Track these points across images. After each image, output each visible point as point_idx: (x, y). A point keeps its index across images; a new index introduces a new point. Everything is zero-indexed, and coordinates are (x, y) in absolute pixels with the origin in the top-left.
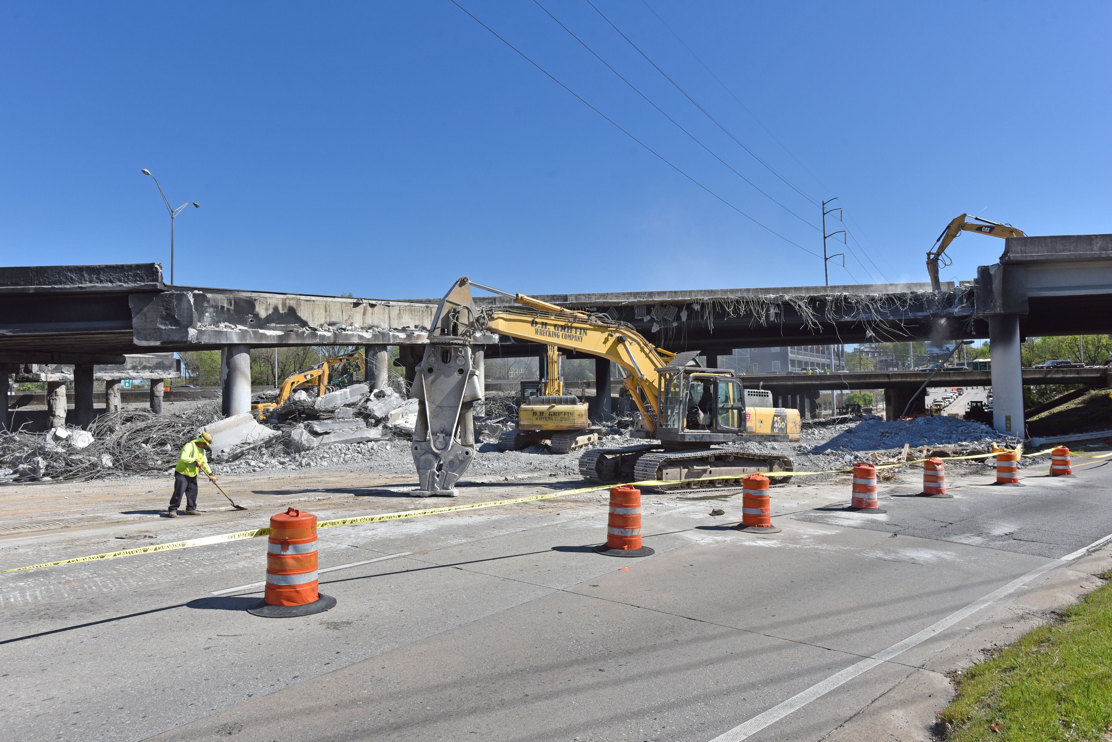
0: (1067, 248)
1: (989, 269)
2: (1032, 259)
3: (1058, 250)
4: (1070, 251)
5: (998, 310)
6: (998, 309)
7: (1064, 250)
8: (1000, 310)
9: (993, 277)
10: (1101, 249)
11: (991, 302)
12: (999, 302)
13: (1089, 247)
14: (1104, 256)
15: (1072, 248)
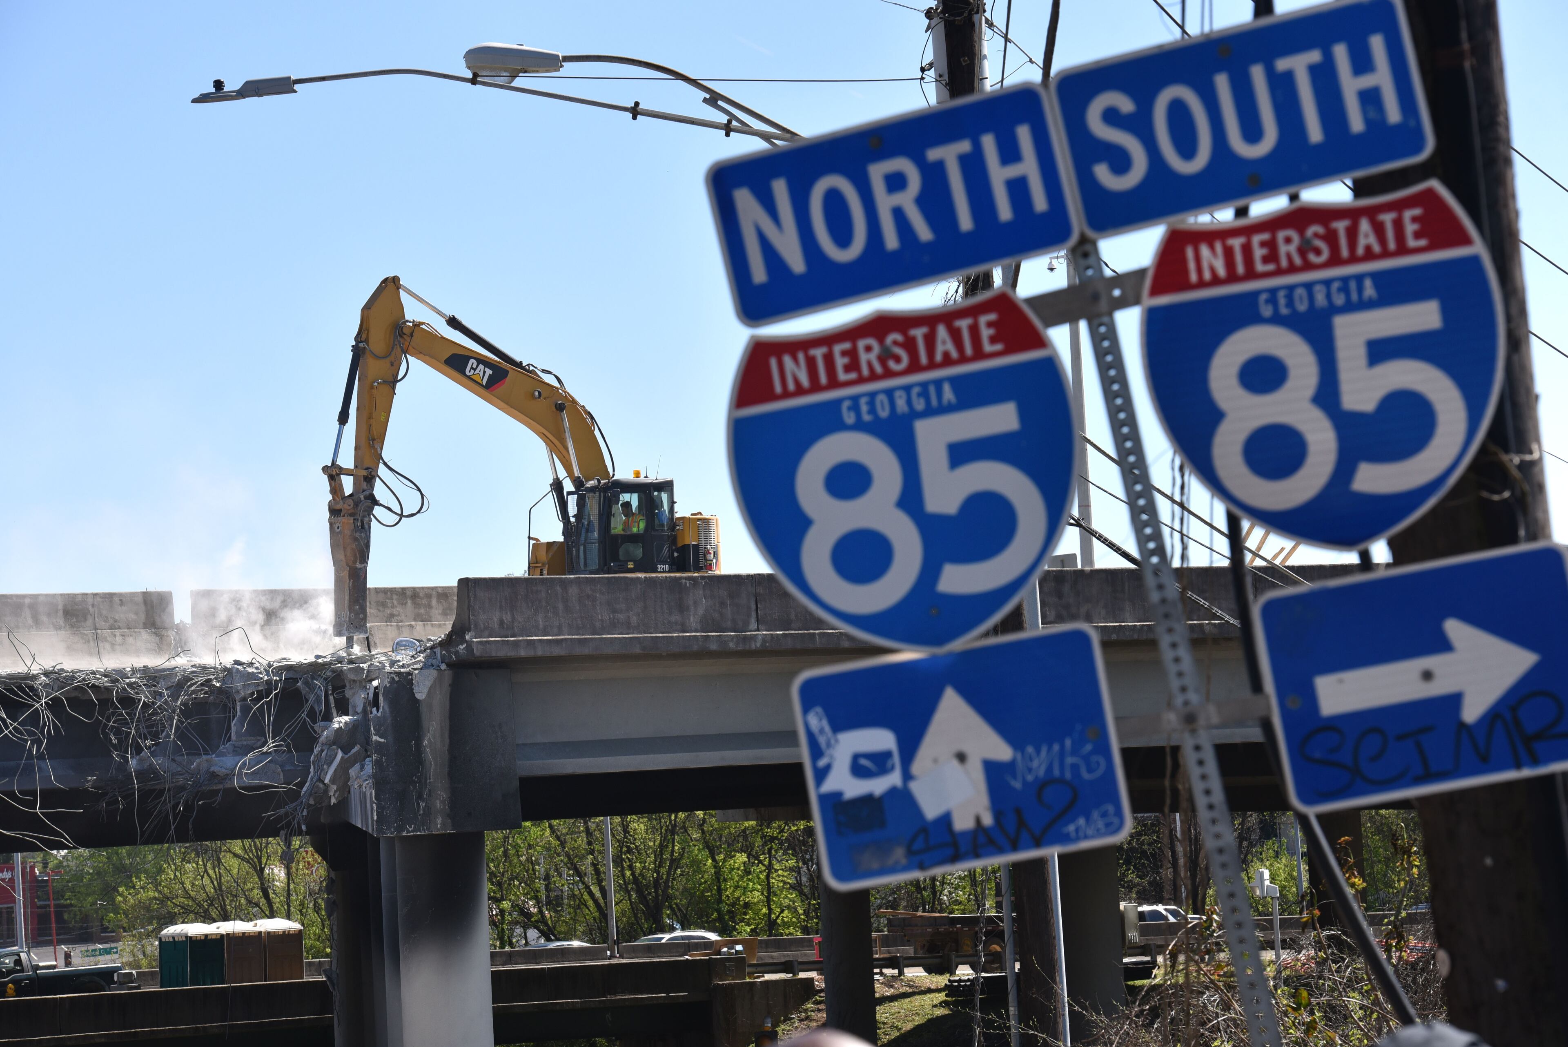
0: (621, 616)
1: (411, 682)
2: (530, 653)
3: (598, 624)
4: (629, 628)
5: (439, 825)
6: (439, 821)
7: (613, 626)
8: (443, 824)
9: (424, 709)
10: (708, 624)
11: (420, 797)
12: (440, 799)
13: (675, 617)
14: (714, 647)
15: (634, 620)
